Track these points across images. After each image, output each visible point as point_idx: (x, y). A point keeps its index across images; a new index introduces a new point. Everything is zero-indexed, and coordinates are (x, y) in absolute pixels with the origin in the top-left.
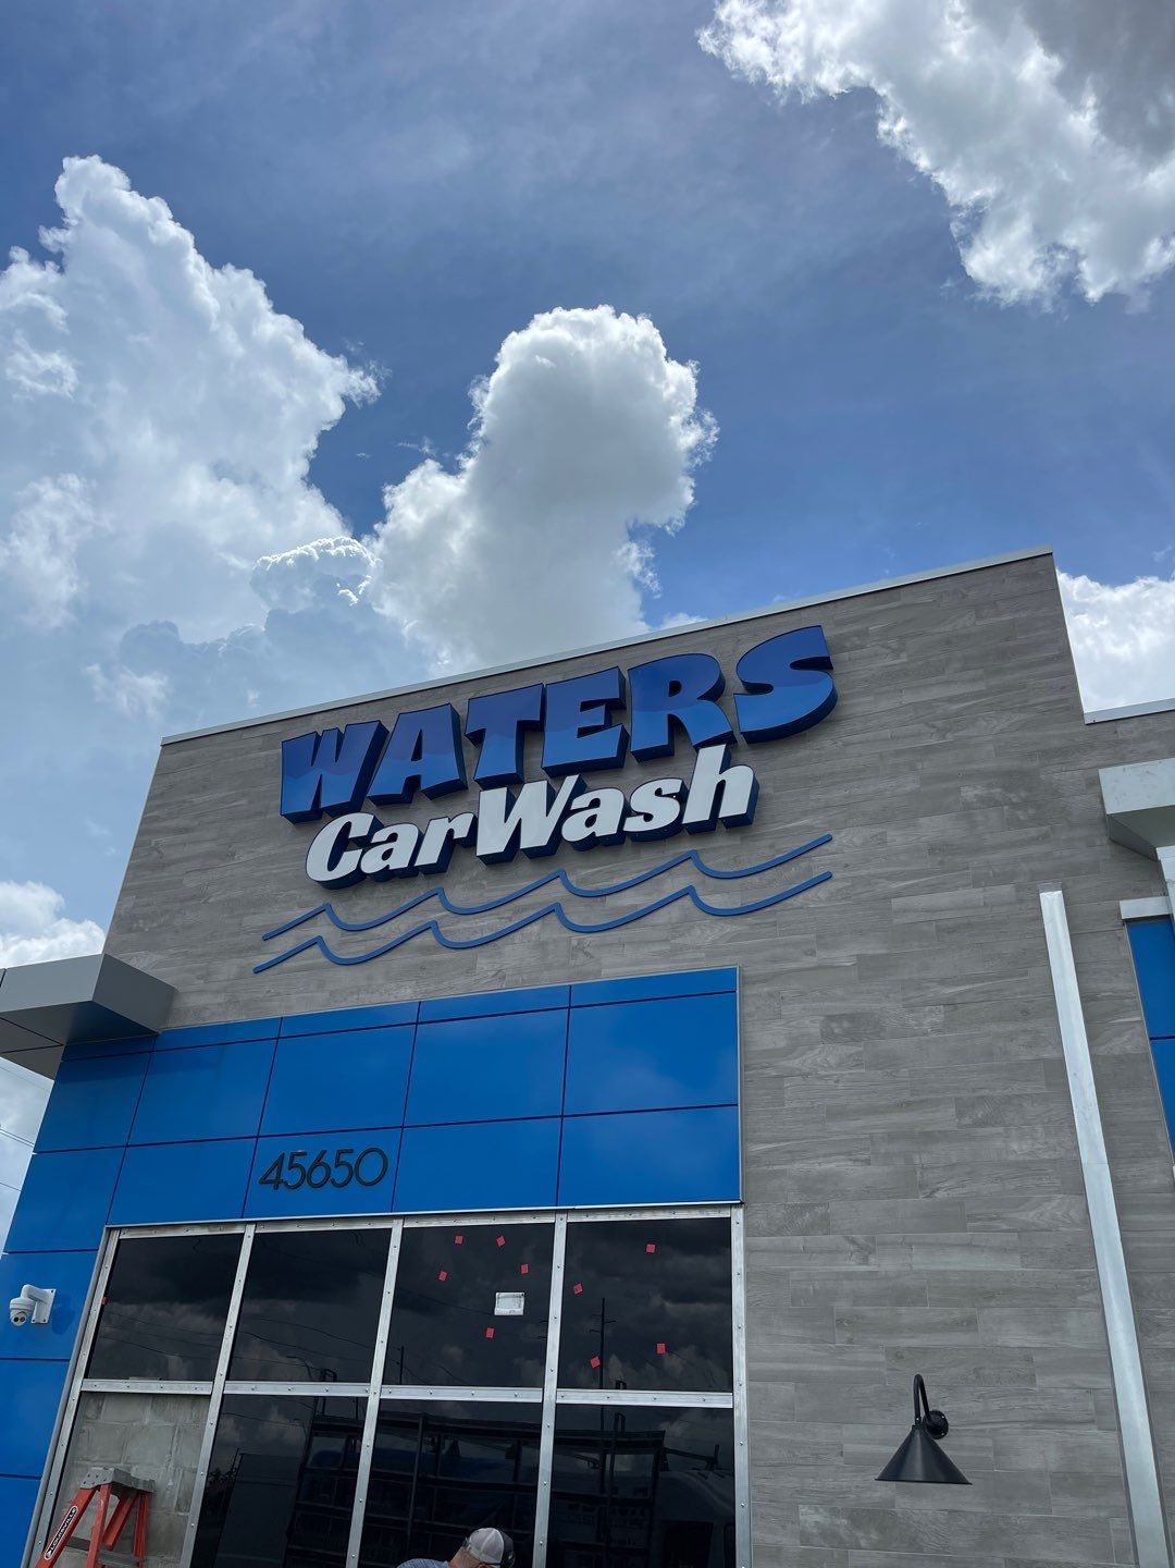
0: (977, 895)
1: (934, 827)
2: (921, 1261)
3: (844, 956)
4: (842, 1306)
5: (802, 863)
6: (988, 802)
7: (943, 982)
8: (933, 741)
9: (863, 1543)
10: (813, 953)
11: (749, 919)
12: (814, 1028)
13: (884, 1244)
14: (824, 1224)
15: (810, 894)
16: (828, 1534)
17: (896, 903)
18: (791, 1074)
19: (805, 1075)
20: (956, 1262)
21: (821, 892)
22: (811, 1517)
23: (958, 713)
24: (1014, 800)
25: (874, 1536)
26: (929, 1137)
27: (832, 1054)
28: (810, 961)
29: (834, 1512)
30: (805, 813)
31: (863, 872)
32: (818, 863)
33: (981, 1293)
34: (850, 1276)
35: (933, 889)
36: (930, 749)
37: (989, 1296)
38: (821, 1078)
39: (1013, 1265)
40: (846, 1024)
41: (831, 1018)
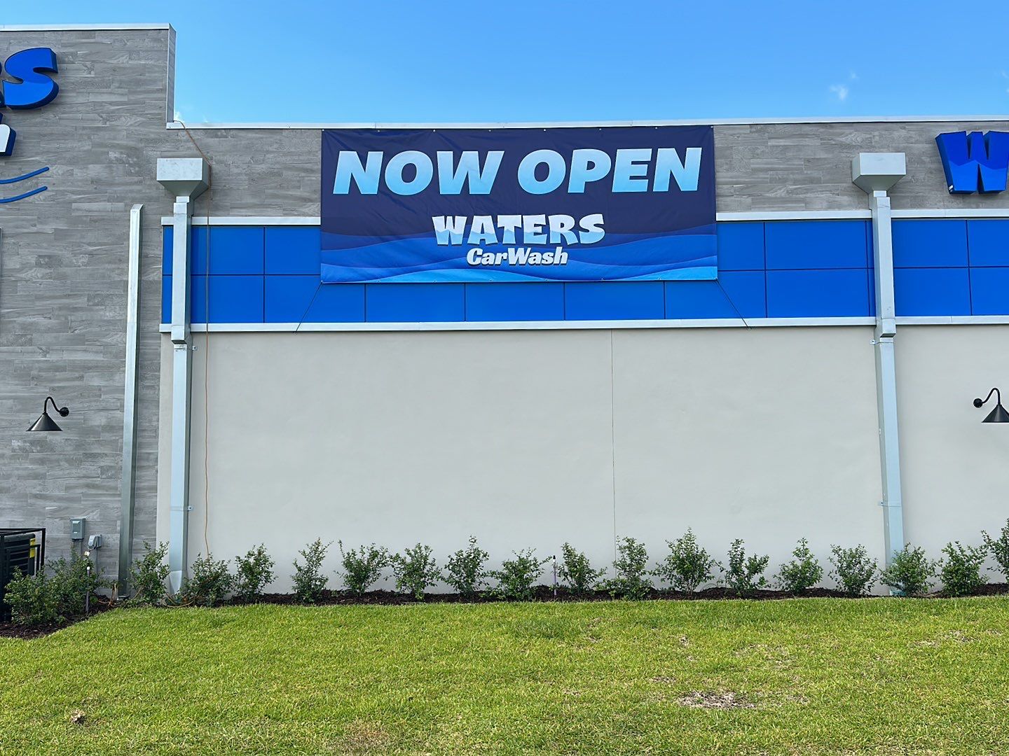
0: (108, 206)
1: (95, 170)
2: (67, 356)
3: (49, 228)
4: (34, 373)
5: (33, 180)
6: (119, 161)
7: (89, 244)
8: (100, 125)
9: (34, 451)
10: (35, 226)
11: (7, 206)
12: (33, 261)
13: (52, 350)
14: (30, 342)
15: (36, 196)
16: (21, 449)
17: (74, 205)
18: (21, 280)
19: (27, 281)
20: (79, 357)
21: (41, 196)
22: (16, 444)
23: (113, 112)
24: (131, 162)
25: (38, 448)
26: (76, 309)
27: (40, 272)
28: (34, 229)
29: (25, 442)
30: (37, 154)
31: (61, 188)
32: (42, 180)
33: (87, 367)
34: (38, 362)
35: (90, 201)
36: (98, 129)
37: (89, 368)
38: (34, 283)
39: (100, 358)
40: (47, 260)
41: (40, 256)
